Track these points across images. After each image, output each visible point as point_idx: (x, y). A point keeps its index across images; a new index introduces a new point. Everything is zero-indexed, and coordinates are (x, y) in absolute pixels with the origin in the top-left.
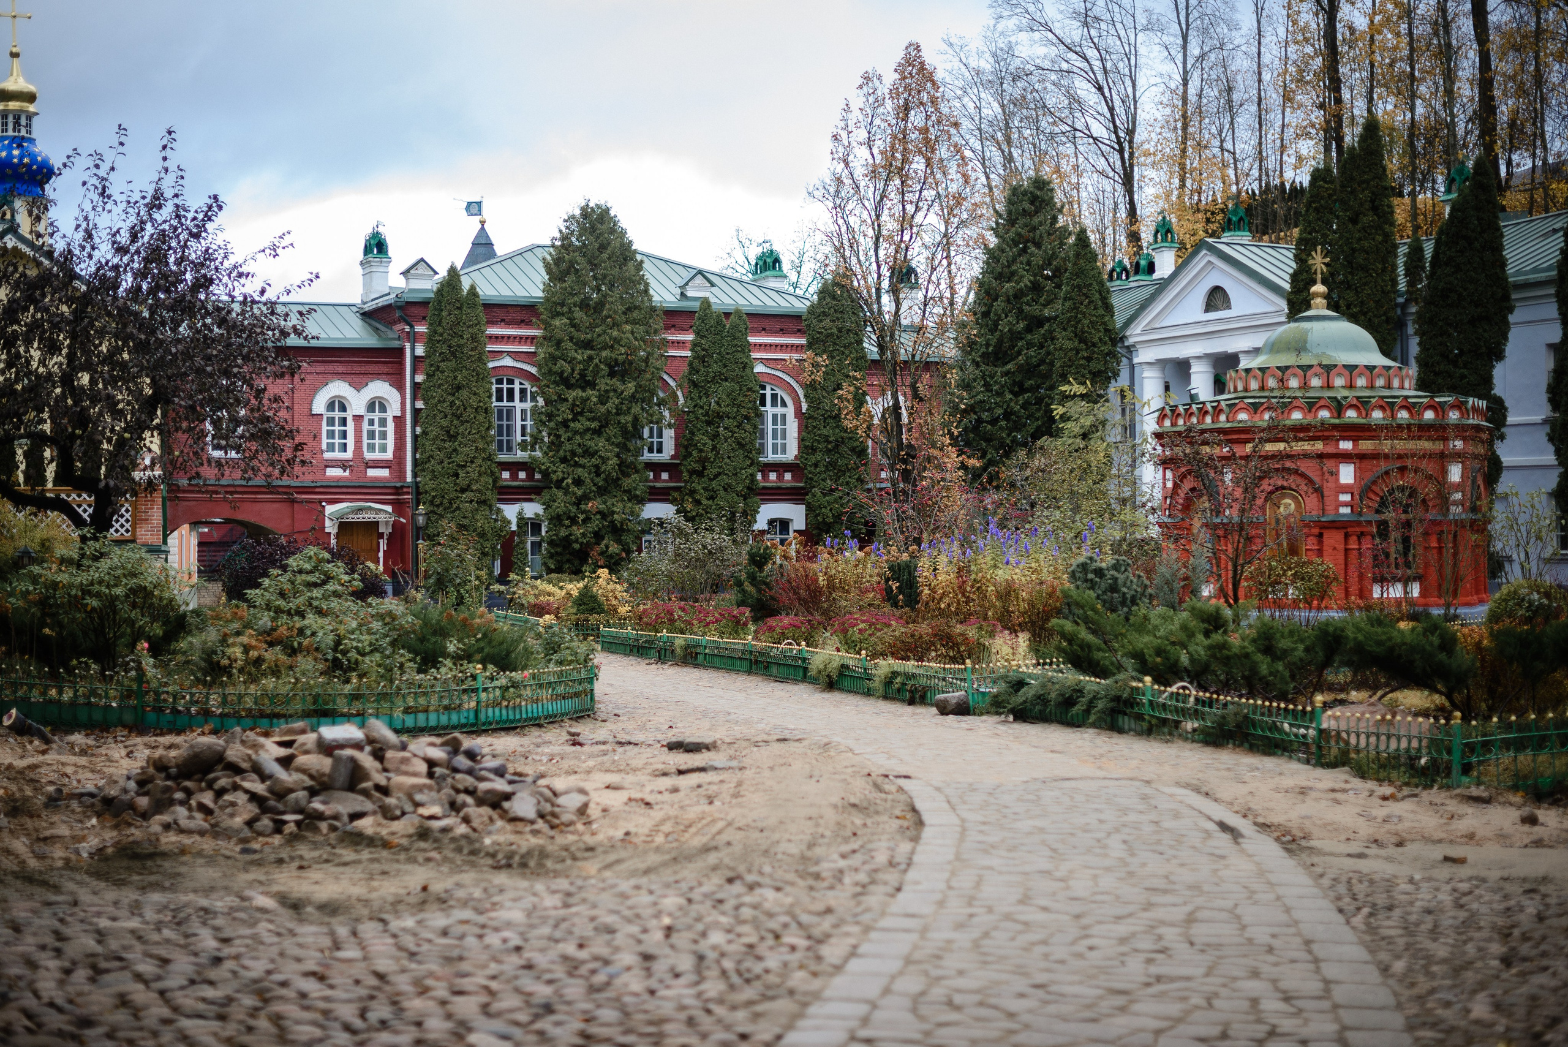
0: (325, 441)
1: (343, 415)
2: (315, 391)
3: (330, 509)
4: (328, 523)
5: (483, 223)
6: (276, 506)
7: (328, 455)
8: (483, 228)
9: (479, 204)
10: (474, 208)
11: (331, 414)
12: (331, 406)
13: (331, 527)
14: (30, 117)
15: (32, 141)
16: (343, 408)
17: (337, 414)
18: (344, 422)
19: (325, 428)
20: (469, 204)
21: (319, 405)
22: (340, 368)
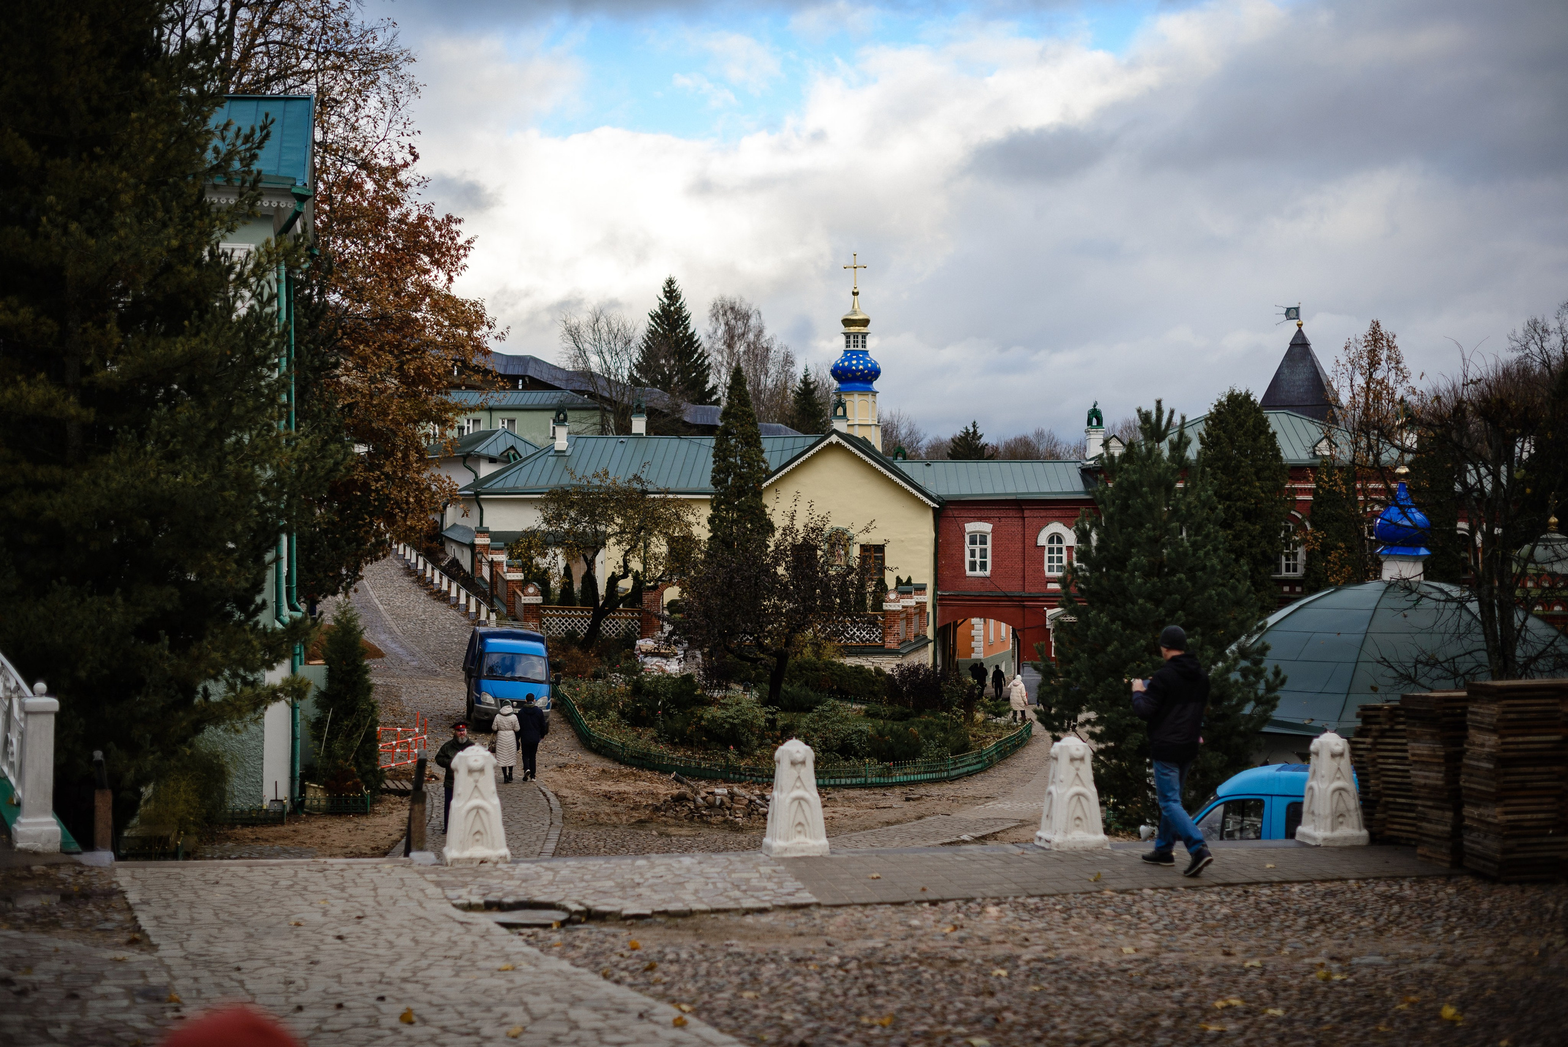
0: (1046, 564)
1: (1059, 545)
2: (1040, 529)
3: (1049, 612)
4: (1048, 622)
5: (1300, 326)
6: (1012, 609)
7: (1048, 574)
8: (1300, 331)
9: (1297, 309)
10: (1292, 313)
11: (1051, 545)
12: (1051, 540)
13: (1049, 625)
14: (864, 336)
15: (866, 353)
16: (1060, 541)
17: (1055, 545)
18: (1060, 551)
19: (1047, 555)
20: (1289, 310)
21: (1043, 540)
22: (1058, 514)
